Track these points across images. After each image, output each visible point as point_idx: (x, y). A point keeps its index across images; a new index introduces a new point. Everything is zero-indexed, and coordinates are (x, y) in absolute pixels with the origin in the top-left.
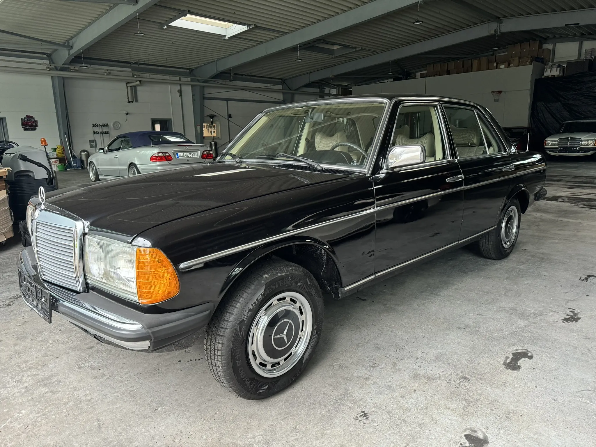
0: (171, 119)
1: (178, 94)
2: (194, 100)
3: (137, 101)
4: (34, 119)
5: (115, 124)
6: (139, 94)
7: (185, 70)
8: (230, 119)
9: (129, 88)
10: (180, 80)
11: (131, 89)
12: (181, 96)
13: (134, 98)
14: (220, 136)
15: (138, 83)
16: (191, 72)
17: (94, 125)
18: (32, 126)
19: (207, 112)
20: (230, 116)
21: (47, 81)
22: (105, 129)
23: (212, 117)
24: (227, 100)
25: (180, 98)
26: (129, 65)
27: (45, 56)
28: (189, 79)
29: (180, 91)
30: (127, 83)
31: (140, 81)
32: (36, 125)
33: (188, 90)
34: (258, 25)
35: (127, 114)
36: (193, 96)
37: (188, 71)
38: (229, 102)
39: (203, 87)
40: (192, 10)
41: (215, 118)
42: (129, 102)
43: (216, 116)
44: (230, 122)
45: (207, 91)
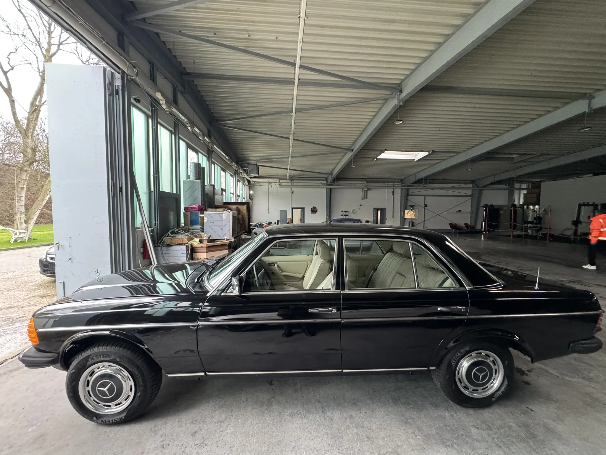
0: (385, 208)
1: (392, 194)
2: (401, 197)
3: (367, 199)
4: (316, 208)
5: (353, 211)
6: (369, 195)
7: (398, 180)
8: (426, 207)
9: (363, 192)
10: (394, 186)
11: (364, 193)
12: (393, 194)
13: (365, 197)
14: (417, 218)
15: (367, 189)
16: (401, 181)
17: (342, 211)
18: (315, 211)
19: (410, 203)
20: (426, 206)
21: (324, 191)
22: (347, 213)
23: (412, 206)
24: (425, 196)
25: (393, 196)
26: (364, 180)
27: (325, 179)
28: (400, 186)
29: (393, 192)
30: (362, 190)
31: (368, 188)
32: (317, 211)
33: (398, 192)
34: (435, 150)
35: (360, 205)
36: (401, 194)
37: (400, 180)
38: (426, 197)
39: (408, 189)
40: (387, 149)
41: (415, 207)
42: (362, 199)
43: (415, 206)
44: (426, 210)
45: (411, 191)
